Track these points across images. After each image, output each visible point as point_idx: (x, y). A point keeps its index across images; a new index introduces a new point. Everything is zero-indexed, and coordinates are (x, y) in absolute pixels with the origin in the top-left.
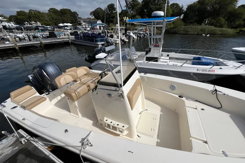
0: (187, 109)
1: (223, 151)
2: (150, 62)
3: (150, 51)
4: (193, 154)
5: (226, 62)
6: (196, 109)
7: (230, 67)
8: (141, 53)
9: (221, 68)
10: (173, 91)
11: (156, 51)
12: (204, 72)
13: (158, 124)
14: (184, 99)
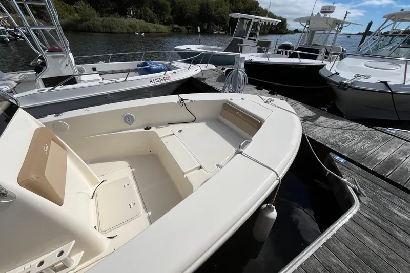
0: (164, 141)
1: (217, 165)
2: (58, 88)
3: (44, 64)
4: (196, 192)
5: (175, 64)
6: (173, 134)
7: (183, 69)
8: (21, 74)
9: (175, 73)
10: (133, 125)
11: (62, 62)
12: (160, 83)
13: (136, 190)
14: (153, 129)
